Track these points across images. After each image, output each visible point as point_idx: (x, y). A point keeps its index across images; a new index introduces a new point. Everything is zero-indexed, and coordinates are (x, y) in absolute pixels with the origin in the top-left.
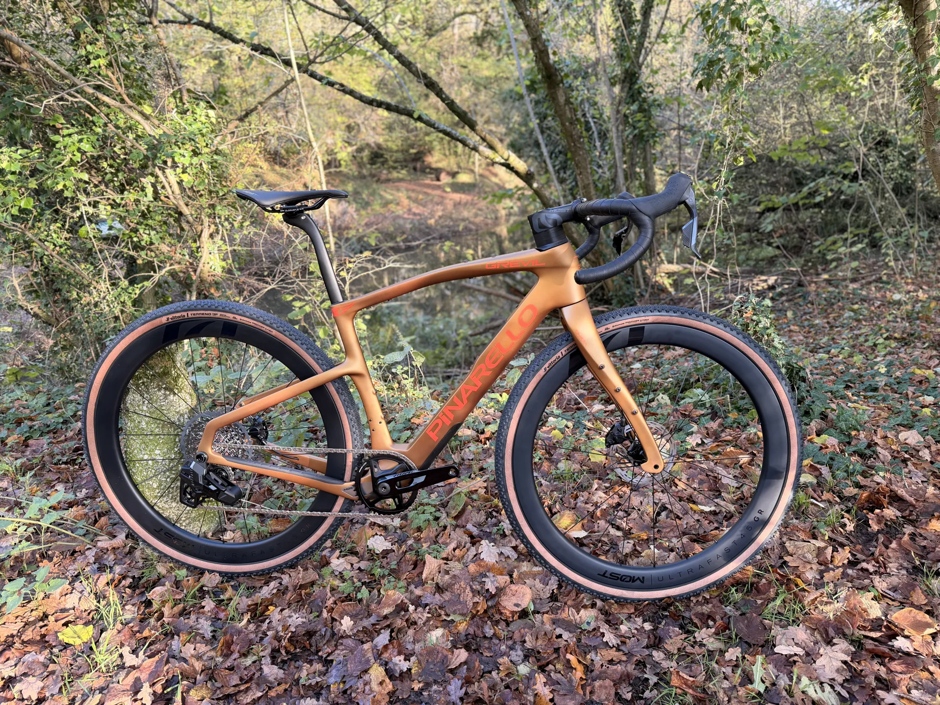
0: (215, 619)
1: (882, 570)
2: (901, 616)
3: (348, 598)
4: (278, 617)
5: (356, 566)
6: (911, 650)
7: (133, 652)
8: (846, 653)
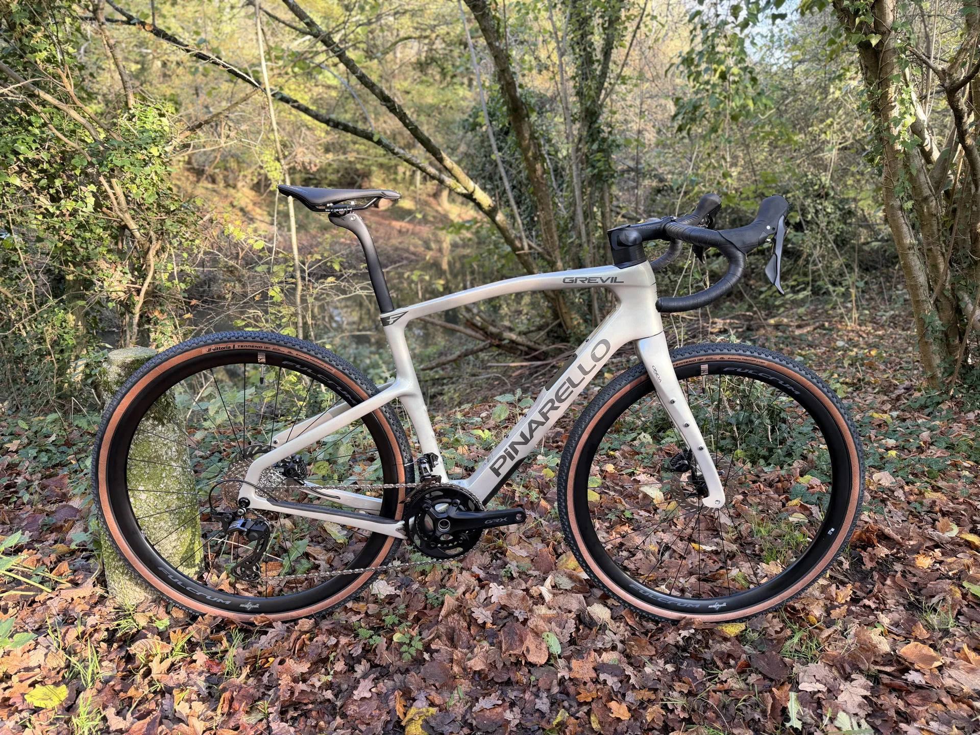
0: (210, 674)
1: (882, 606)
2: (908, 650)
6: (924, 683)
7: (118, 713)
8: (865, 688)
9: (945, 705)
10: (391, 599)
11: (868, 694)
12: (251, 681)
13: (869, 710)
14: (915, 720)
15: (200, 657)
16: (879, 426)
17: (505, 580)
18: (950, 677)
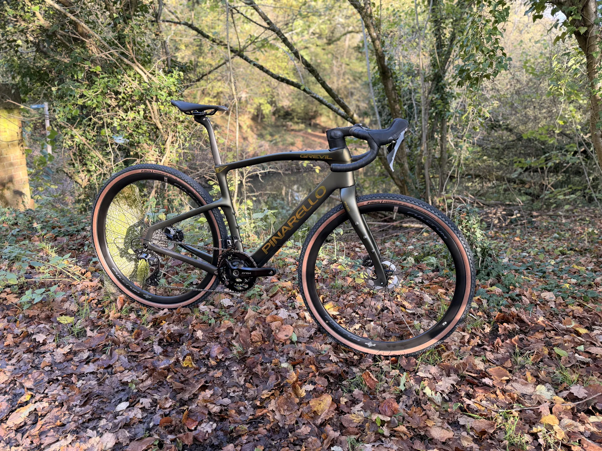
0: (135, 323)
1: (495, 351)
2: (493, 370)
3: (204, 322)
4: (166, 326)
5: (212, 310)
6: (491, 384)
7: (92, 330)
8: (455, 380)
9: (497, 395)
10: (229, 307)
11: (455, 383)
12: (152, 329)
13: (452, 390)
14: (474, 398)
15: (133, 316)
16: (575, 273)
17: (291, 308)
18: (512, 386)
